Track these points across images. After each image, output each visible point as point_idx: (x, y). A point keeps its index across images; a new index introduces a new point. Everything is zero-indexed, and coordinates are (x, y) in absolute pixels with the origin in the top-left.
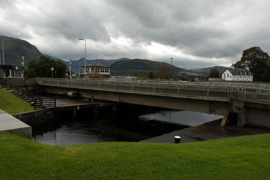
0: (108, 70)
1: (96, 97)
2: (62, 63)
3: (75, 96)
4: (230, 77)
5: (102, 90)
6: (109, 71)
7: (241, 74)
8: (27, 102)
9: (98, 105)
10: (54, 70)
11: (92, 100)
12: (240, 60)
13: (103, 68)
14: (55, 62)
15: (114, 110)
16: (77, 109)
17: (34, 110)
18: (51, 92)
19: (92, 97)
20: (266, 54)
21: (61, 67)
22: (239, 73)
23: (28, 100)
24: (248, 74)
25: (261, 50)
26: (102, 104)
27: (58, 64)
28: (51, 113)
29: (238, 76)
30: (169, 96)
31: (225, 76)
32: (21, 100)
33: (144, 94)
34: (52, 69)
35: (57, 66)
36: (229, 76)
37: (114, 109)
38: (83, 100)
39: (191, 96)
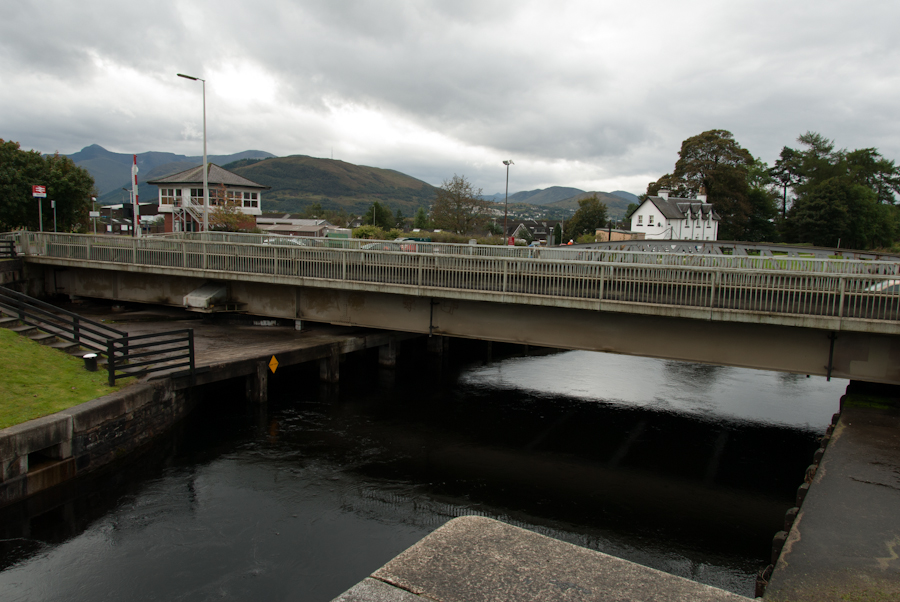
0: (255, 197)
1: (315, 315)
2: (73, 169)
3: (218, 310)
4: (659, 225)
5: (356, 287)
6: (259, 200)
7: (686, 218)
8: (60, 354)
9: (340, 346)
10: (45, 195)
11: (298, 326)
12: (671, 171)
13: (238, 190)
14: (43, 164)
15: (388, 363)
16: (270, 371)
17: (109, 388)
18: (90, 293)
19: (298, 315)
20: (745, 152)
21: (72, 184)
22: (684, 213)
23: (38, 333)
24: (705, 218)
25: (733, 141)
26: (350, 344)
27: (59, 172)
28: (174, 395)
29: (679, 221)
30: (674, 314)
31: (640, 221)
32: (28, 341)
33: (559, 304)
34: (40, 192)
35: (55, 180)
36: (655, 223)
37: (389, 358)
38: (252, 324)
39: (770, 316)
